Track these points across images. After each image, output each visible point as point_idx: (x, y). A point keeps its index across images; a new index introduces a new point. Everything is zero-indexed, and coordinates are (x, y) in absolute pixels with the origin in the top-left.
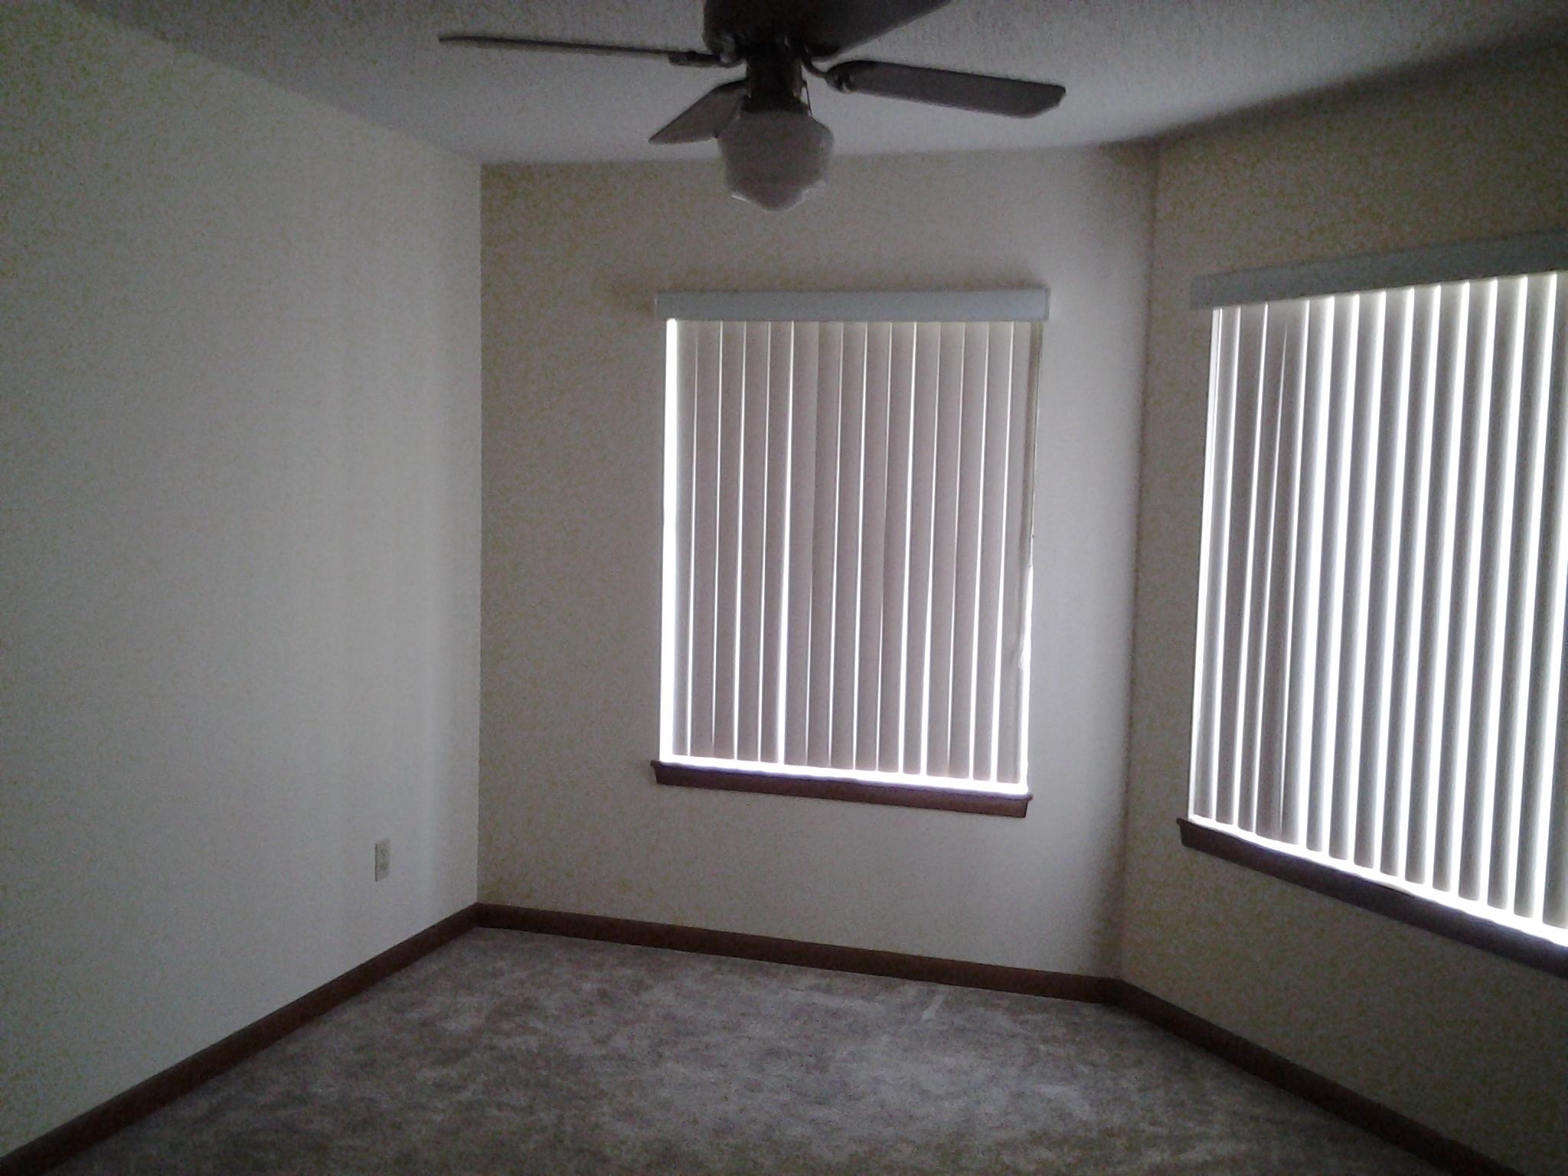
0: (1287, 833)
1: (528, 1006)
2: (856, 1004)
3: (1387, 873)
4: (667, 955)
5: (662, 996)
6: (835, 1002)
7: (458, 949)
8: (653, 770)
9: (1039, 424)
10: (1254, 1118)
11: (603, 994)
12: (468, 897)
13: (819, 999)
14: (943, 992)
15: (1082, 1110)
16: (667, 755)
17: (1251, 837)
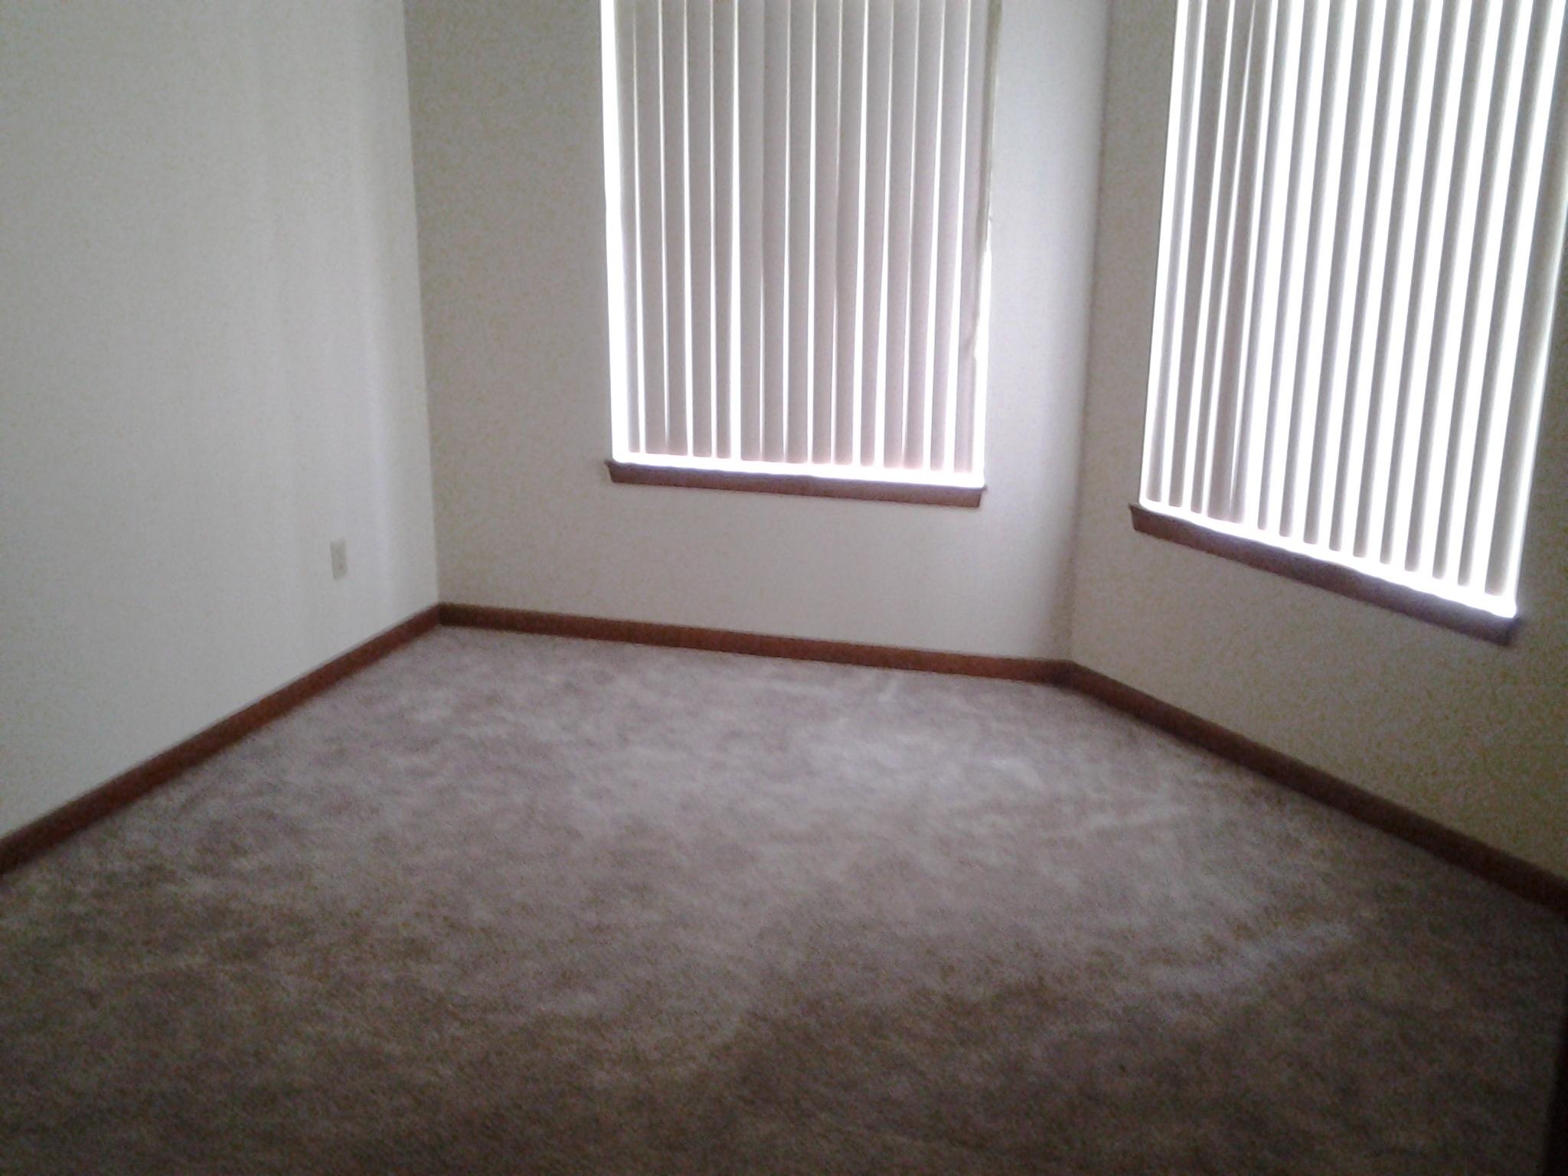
0: (1236, 514)
1: (493, 699)
2: (818, 691)
3: (1335, 550)
4: (629, 649)
5: (626, 685)
6: (796, 689)
7: (420, 646)
8: (606, 468)
9: (996, 95)
10: (1196, 784)
11: (568, 687)
12: (428, 598)
13: (778, 686)
14: (898, 678)
15: (1032, 780)
16: (623, 454)
17: (1202, 520)
